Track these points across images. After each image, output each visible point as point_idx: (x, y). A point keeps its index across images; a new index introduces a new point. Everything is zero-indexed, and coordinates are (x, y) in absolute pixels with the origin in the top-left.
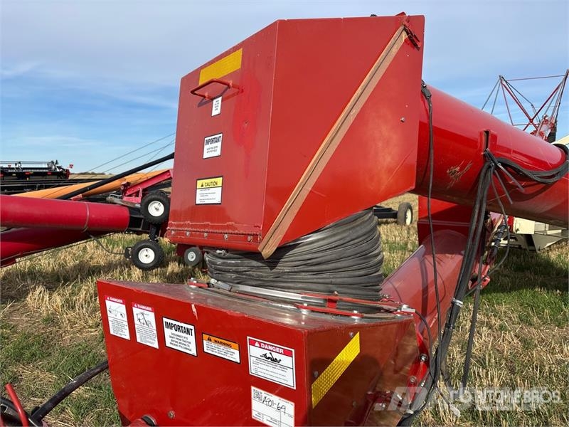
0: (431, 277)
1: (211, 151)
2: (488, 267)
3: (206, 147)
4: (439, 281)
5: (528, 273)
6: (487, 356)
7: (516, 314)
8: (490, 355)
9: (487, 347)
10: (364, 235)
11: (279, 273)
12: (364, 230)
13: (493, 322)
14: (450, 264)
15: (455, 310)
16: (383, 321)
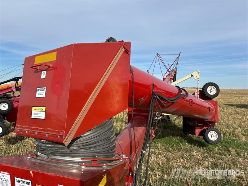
0: (133, 137)
1: (40, 94)
2: (154, 130)
3: (37, 92)
4: (136, 139)
5: (168, 130)
6: (154, 167)
7: (164, 148)
8: (155, 166)
9: (154, 162)
10: (108, 130)
11: (71, 150)
12: (108, 128)
13: (156, 151)
14: (140, 131)
15: (143, 155)
16: (116, 166)
